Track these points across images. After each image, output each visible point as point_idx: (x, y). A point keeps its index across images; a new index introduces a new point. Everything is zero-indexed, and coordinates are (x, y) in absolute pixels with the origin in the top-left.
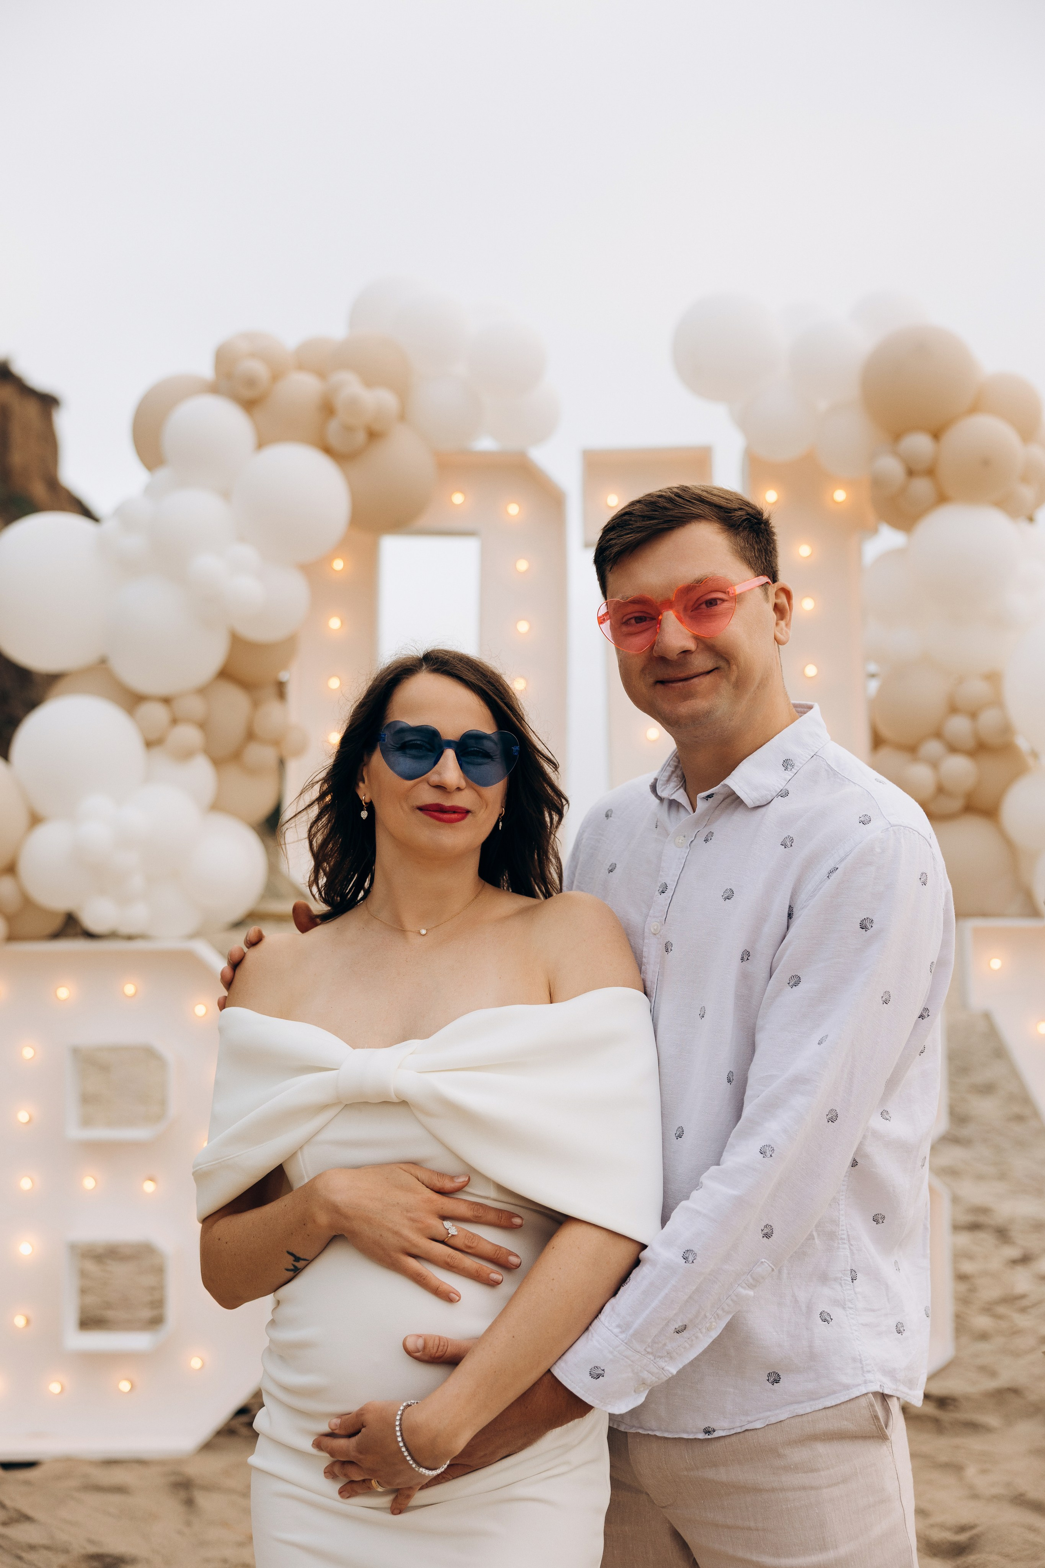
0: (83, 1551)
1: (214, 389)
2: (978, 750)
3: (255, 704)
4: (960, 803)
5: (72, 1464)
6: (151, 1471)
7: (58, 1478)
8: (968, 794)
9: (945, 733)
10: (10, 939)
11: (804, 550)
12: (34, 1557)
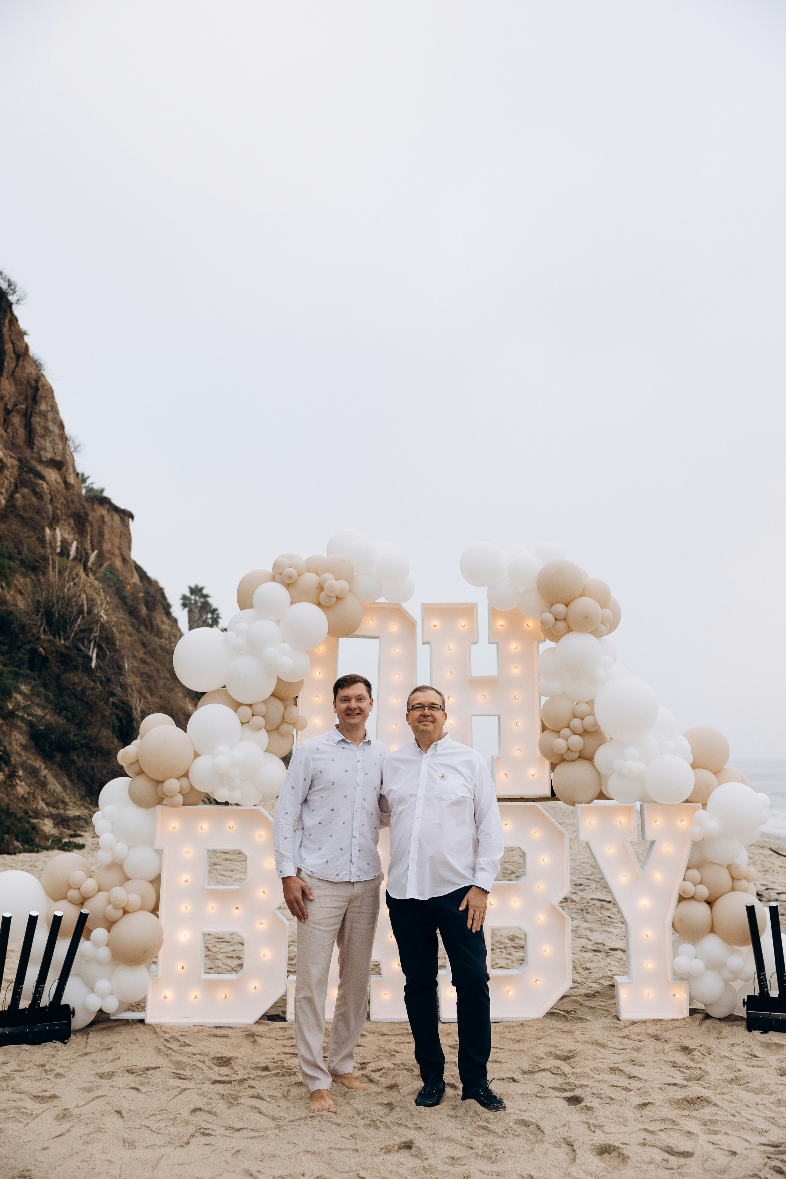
0: (214, 1056)
1: (274, 579)
2: (585, 733)
3: (285, 707)
4: (577, 755)
5: (202, 1027)
6: (234, 1031)
7: (198, 1032)
8: (580, 751)
9: (571, 725)
10: (183, 805)
11: (514, 646)
12: (194, 1057)
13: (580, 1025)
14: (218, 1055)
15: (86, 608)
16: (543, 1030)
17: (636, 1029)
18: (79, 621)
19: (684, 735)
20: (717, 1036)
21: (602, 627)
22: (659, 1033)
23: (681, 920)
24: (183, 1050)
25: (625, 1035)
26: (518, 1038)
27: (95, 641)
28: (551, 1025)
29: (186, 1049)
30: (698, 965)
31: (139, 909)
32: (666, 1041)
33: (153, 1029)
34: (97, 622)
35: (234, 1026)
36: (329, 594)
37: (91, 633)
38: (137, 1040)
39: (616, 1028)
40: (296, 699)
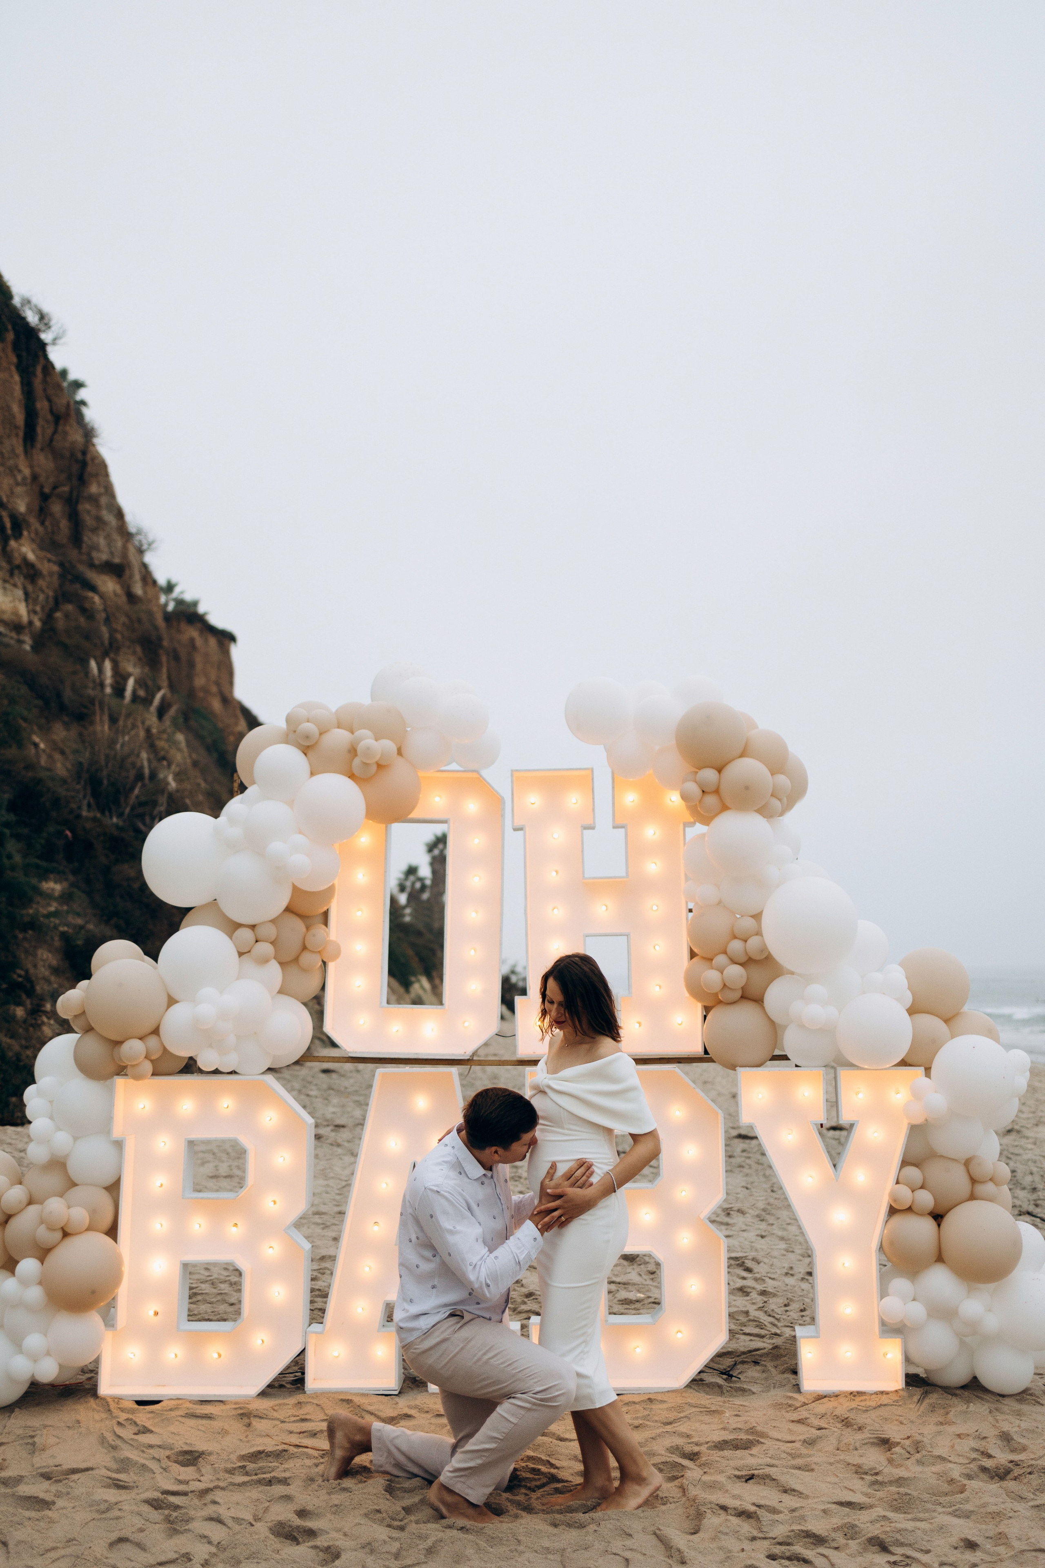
0: (179, 1449)
1: (286, 737)
2: (748, 962)
3: (308, 928)
4: (738, 994)
5: (180, 1402)
6: (228, 1407)
7: (171, 1410)
8: (742, 988)
9: (728, 950)
10: (153, 1074)
11: (651, 832)
12: (151, 1451)
13: (738, 1401)
14: (186, 1448)
15: (147, 771)
16: (679, 1408)
17: (821, 1407)
18: (137, 791)
19: (901, 965)
20: (941, 1419)
21: (776, 803)
22: (852, 1415)
23: (892, 1243)
24: (137, 1440)
25: (800, 1417)
26: (636, 1423)
28: (692, 1401)
29: (145, 1439)
30: (917, 1311)
31: (88, 1229)
32: (860, 1429)
33: (105, 1403)
34: (163, 791)
35: (229, 1399)
36: (365, 761)
37: (156, 805)
38: (78, 1422)
39: (790, 1406)
40: (326, 915)
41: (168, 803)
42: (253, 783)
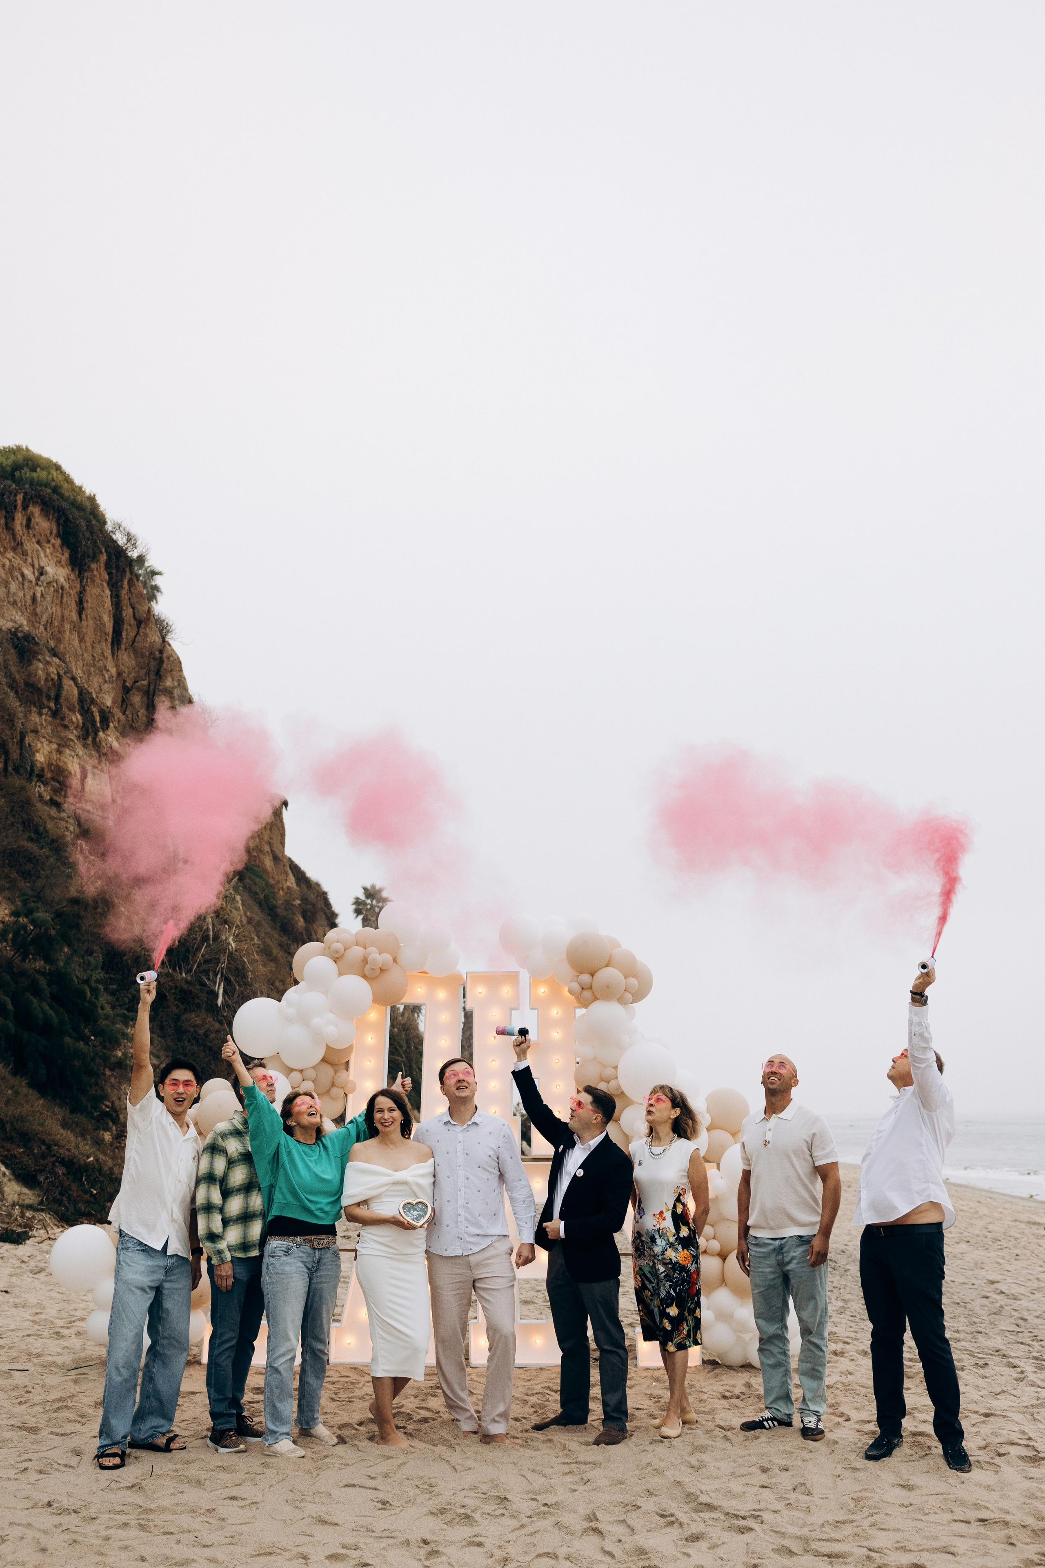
3: (335, 1073)
11: (555, 1012)
15: (211, 936)
18: (203, 950)
21: (628, 995)
27: (222, 973)
34: (225, 951)
36: (372, 967)
37: (219, 963)
40: (347, 1063)
41: (228, 960)
42: (303, 980)
